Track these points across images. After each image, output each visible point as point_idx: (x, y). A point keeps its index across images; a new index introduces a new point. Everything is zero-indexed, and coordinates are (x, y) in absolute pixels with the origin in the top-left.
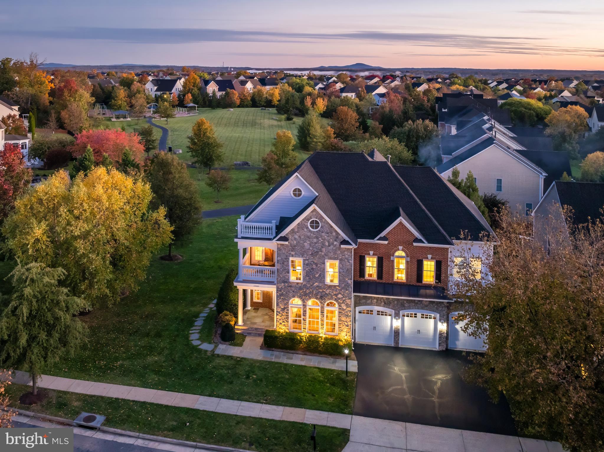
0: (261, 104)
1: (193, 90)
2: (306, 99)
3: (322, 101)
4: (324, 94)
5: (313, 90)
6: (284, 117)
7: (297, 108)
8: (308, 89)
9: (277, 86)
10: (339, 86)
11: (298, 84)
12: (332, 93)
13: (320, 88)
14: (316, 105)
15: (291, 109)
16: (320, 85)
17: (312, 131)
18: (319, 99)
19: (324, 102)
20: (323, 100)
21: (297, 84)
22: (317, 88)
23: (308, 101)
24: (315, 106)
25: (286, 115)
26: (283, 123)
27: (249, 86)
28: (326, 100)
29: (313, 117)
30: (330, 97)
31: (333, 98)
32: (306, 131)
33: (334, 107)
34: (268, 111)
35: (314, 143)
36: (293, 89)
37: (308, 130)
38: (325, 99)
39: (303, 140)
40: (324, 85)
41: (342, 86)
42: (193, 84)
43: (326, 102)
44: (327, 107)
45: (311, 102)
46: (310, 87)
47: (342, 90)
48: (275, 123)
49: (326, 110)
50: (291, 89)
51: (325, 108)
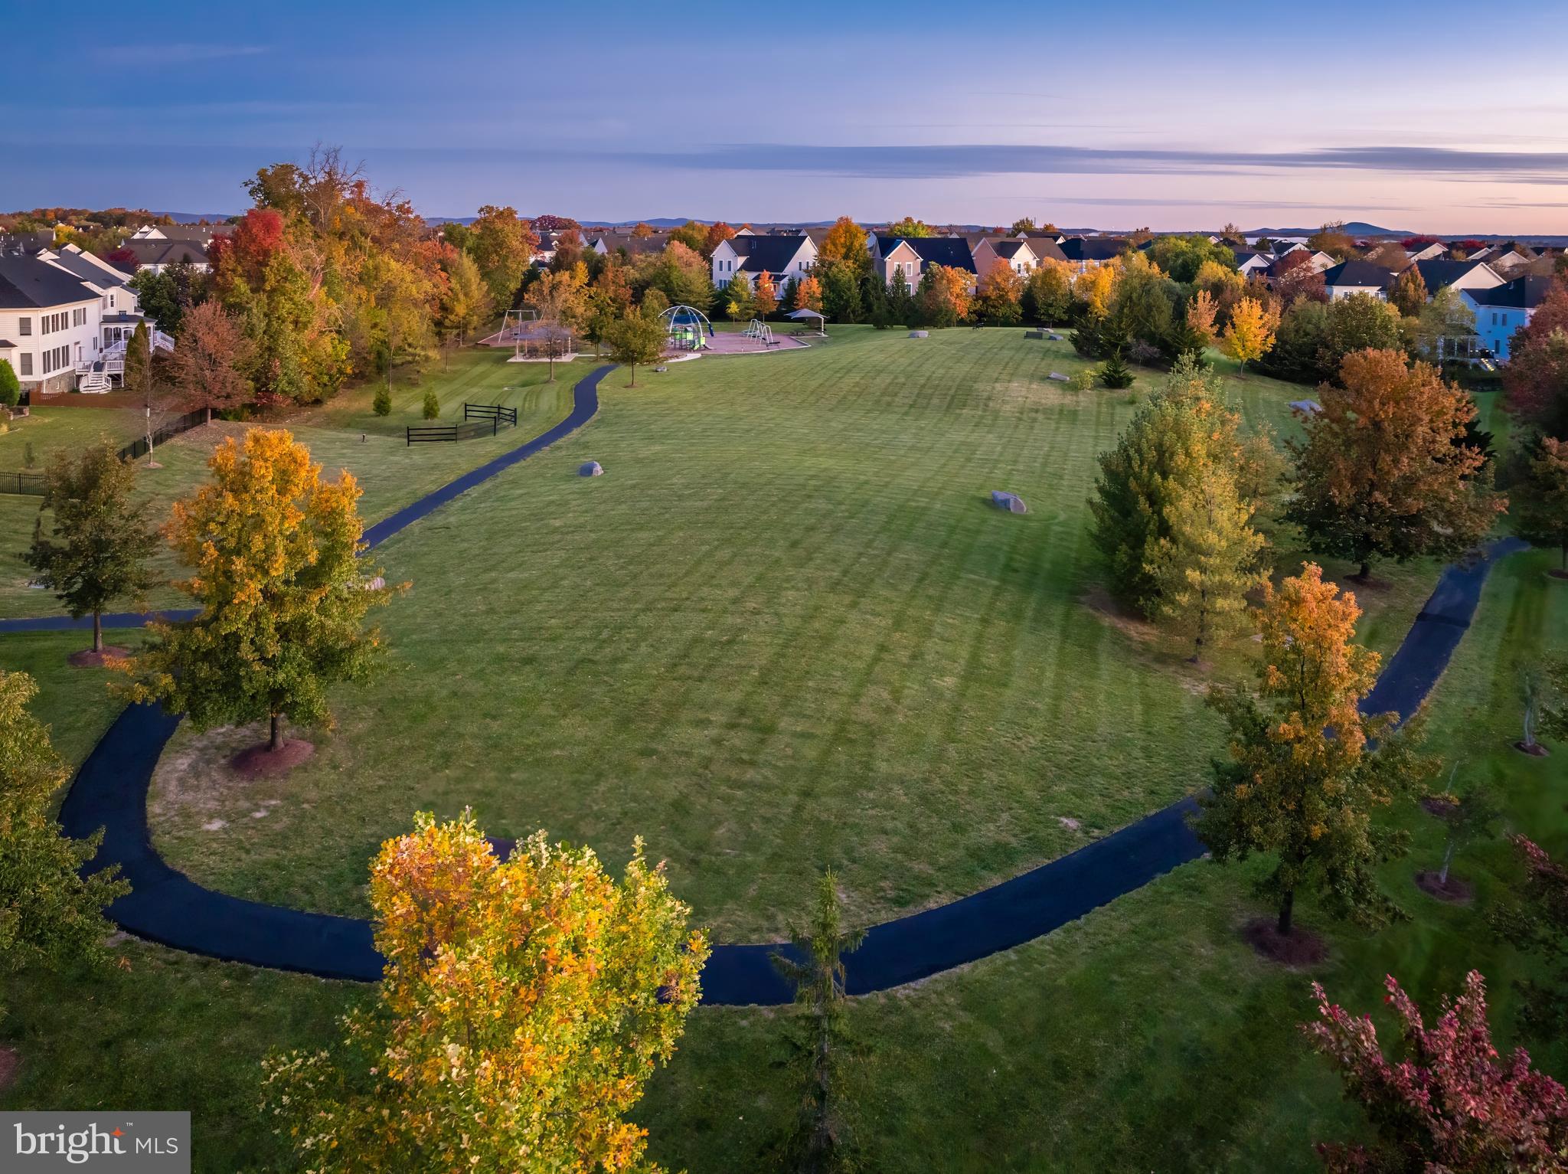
0: (1051, 316)
1: (834, 268)
2: (1195, 301)
3: (1257, 311)
4: (1269, 288)
5: (1232, 275)
6: (1091, 371)
7: (1152, 338)
8: (1212, 270)
9: (1111, 261)
10: (1320, 262)
11: (1183, 253)
12: (1296, 286)
13: (1254, 269)
14: (1234, 326)
15: (1129, 339)
16: (1256, 261)
17: (1181, 508)
18: (1245, 304)
19: (1267, 317)
20: (1265, 307)
21: (1177, 256)
22: (1245, 268)
23: (1203, 314)
24: (1229, 332)
25: (1102, 365)
26: (1087, 399)
27: (1024, 258)
28: (1275, 305)
29: (1189, 413)
30: (1288, 298)
31: (1300, 300)
32: (1143, 504)
33: (1307, 334)
34: (1048, 344)
35: (1184, 599)
36: (1163, 271)
37: (1156, 500)
38: (1271, 303)
39: (1123, 554)
40: (1268, 259)
41: (1331, 265)
42: (843, 251)
43: (1274, 319)
44: (1280, 334)
45: (1214, 312)
46: (1221, 263)
47: (1333, 277)
48: (1052, 396)
49: (1275, 347)
50: (1156, 269)
51: (1272, 340)
